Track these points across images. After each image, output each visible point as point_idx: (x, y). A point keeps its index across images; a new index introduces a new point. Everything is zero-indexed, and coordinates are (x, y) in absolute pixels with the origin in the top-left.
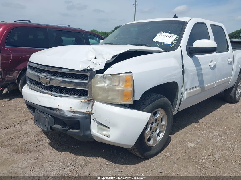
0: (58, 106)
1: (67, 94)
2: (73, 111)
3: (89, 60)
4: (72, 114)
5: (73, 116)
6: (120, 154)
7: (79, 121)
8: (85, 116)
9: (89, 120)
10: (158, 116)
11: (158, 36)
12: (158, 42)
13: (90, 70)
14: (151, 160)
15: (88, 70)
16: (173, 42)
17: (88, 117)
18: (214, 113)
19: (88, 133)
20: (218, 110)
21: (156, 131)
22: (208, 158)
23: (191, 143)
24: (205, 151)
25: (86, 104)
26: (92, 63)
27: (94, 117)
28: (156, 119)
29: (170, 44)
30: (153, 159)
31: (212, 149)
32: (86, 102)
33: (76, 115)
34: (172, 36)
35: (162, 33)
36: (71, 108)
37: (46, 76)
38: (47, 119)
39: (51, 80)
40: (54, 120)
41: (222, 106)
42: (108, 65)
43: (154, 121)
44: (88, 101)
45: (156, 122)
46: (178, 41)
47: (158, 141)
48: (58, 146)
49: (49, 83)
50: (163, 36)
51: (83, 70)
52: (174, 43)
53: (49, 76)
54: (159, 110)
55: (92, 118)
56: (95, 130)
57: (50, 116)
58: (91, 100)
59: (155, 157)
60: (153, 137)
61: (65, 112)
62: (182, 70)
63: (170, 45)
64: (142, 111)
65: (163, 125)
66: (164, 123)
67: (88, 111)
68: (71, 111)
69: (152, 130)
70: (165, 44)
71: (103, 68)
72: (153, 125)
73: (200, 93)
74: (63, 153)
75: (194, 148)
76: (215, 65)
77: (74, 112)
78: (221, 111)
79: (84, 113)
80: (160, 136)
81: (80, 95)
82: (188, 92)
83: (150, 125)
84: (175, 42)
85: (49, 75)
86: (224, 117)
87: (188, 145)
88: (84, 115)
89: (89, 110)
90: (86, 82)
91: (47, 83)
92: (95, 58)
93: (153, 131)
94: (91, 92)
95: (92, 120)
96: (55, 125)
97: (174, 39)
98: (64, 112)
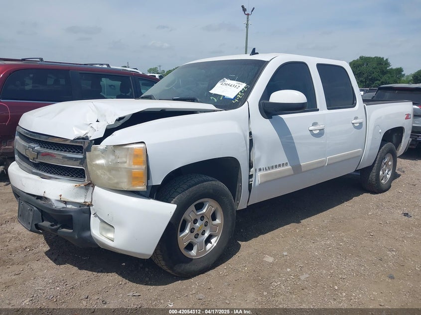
0: (45, 192)
1: (60, 174)
2: (64, 201)
3: (87, 124)
4: (63, 205)
5: (63, 208)
6: (147, 270)
7: (71, 216)
8: (81, 209)
9: (87, 215)
10: (204, 211)
11: (219, 84)
12: (216, 95)
13: (85, 138)
14: (192, 280)
15: (83, 139)
16: (238, 94)
17: (85, 210)
18: (337, 209)
19: (86, 234)
20: (346, 204)
21: (203, 234)
22: (288, 279)
23: (270, 256)
24: (288, 270)
25: (83, 191)
26: (91, 129)
27: (94, 210)
28: (201, 214)
29: (232, 97)
30: (196, 278)
31: (302, 266)
32: (82, 187)
33: (69, 206)
34: (238, 85)
35: (226, 80)
36: (61, 196)
37: (33, 148)
38: (31, 213)
39: (38, 153)
40: (41, 214)
41: (356, 199)
42: (109, 132)
43: (199, 218)
44: (85, 185)
45: (202, 220)
46: (246, 93)
47: (207, 250)
48: (59, 255)
49: (37, 158)
50: (226, 84)
51: (77, 139)
52: (239, 96)
53: (37, 148)
54: (207, 201)
55: (92, 213)
56: (96, 231)
57: (35, 208)
58: (89, 184)
59: (202, 275)
60: (196, 244)
61: (53, 201)
62: (250, 140)
63: (232, 99)
64: (170, 202)
65: (217, 225)
66: (218, 221)
67: (86, 200)
68: (60, 201)
69: (195, 232)
70: (226, 98)
71: (102, 136)
72: (197, 224)
73: (292, 175)
74: (62, 266)
75: (273, 264)
76: (322, 130)
77: (66, 203)
78: (350, 206)
79: (80, 205)
80: (211, 243)
81: (81, 177)
82: (262, 173)
83: (190, 224)
84: (241, 95)
85: (38, 146)
86: (350, 215)
87: (265, 259)
88: (80, 207)
89: (88, 200)
90: (81, 156)
91: (34, 158)
92: (98, 121)
93: (198, 234)
94: (88, 171)
95: (92, 216)
96: (43, 221)
97: (241, 89)
98: (51, 201)
